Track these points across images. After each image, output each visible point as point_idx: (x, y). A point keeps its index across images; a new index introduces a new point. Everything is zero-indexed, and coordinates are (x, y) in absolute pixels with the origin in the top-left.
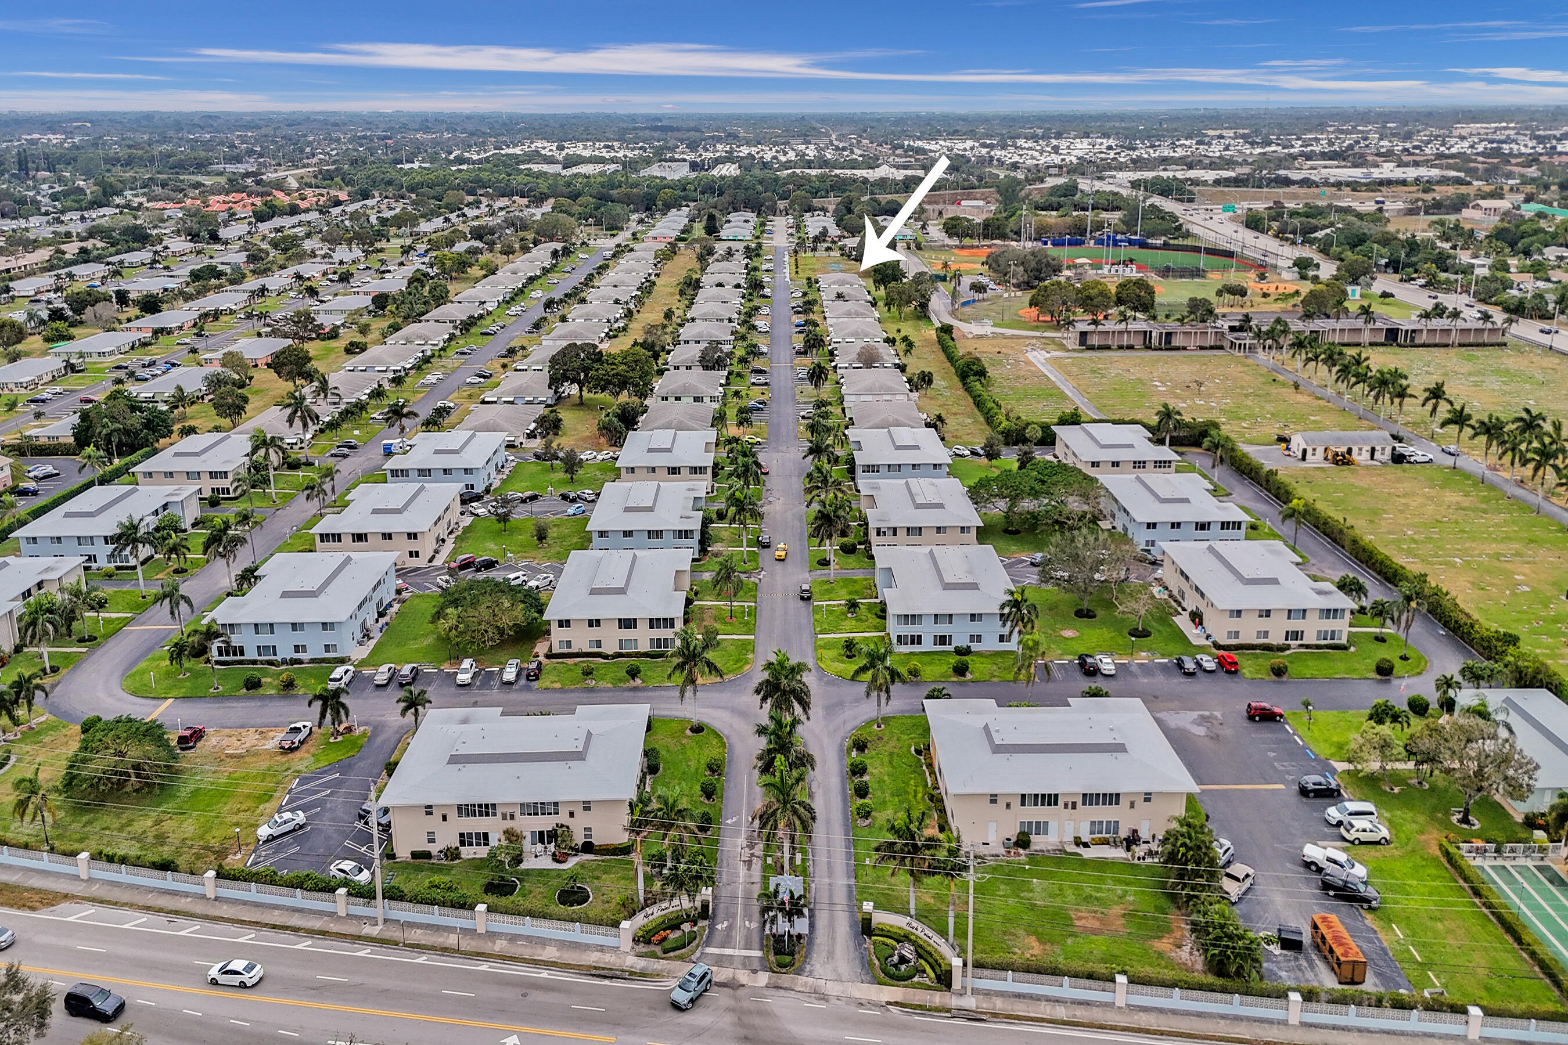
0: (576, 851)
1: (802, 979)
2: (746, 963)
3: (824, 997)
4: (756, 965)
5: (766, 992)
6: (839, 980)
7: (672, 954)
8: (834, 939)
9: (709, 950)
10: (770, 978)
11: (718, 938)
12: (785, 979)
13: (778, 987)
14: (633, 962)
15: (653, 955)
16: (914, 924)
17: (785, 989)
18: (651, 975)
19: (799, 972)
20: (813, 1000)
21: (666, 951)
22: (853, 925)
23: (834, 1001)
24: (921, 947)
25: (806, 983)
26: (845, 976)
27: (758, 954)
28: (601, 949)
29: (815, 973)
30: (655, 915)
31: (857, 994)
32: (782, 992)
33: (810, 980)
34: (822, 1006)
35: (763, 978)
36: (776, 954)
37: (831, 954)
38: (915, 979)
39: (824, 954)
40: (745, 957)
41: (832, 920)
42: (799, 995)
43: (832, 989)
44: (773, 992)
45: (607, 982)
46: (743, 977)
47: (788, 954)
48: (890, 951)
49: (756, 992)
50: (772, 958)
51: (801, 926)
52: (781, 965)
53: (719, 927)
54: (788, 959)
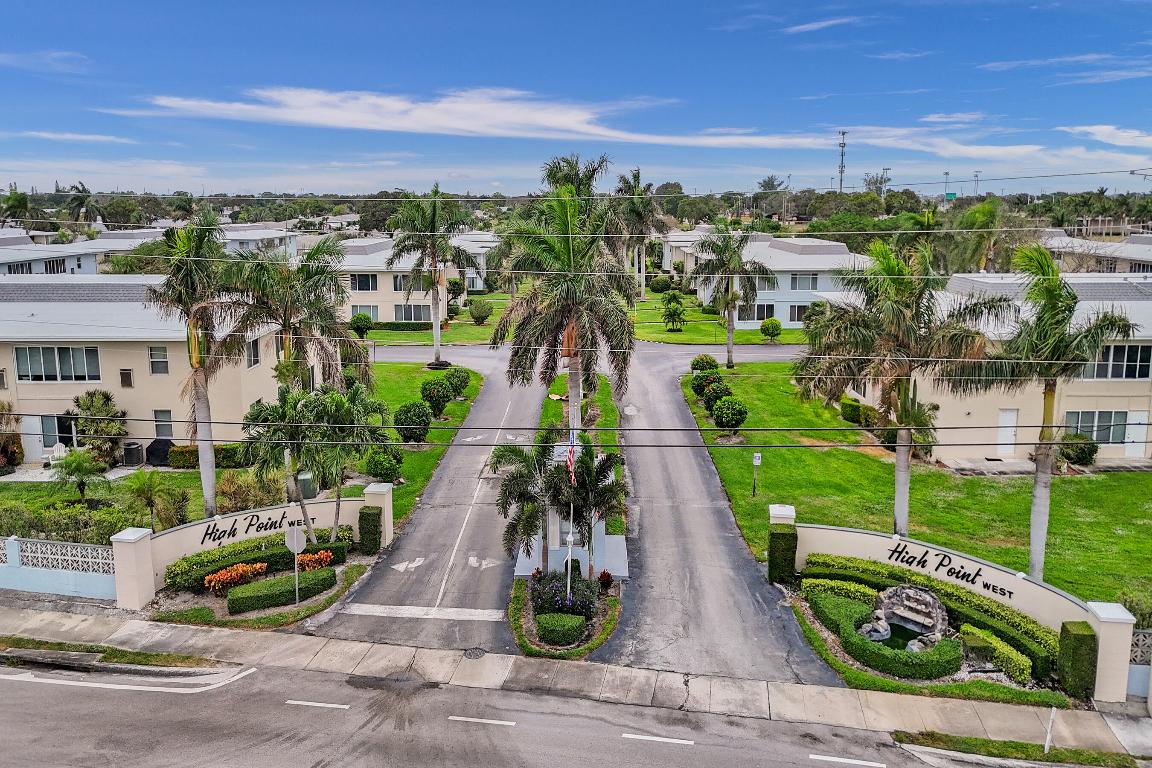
0: (132, 457)
1: (612, 673)
2: (454, 637)
3: (685, 717)
4: (482, 638)
5: (500, 702)
6: (727, 675)
7: (253, 615)
8: (695, 589)
9: (357, 609)
10: (517, 668)
11: (390, 585)
12: (565, 672)
13: (538, 690)
14: (139, 631)
15: (205, 620)
16: (915, 550)
17: (564, 694)
18: (169, 659)
19: (605, 654)
20: (650, 724)
21: (237, 608)
22: (742, 564)
23: (717, 727)
24: (949, 595)
25: (625, 684)
26: (743, 663)
27: (496, 615)
28: (67, 604)
29: (653, 658)
30: (241, 536)
31: (792, 712)
32: (552, 703)
33: (639, 675)
34: (682, 739)
35: (496, 669)
36: (539, 610)
37: (692, 618)
38: (964, 674)
39: (675, 617)
40: (453, 623)
41: (686, 556)
42: (604, 711)
43: (711, 696)
44: (519, 701)
45: (27, 676)
46: (438, 665)
47: (573, 610)
48: (865, 609)
49: (470, 702)
50: (528, 623)
51: (609, 555)
52: (549, 637)
53: (401, 567)
54: (572, 621)
